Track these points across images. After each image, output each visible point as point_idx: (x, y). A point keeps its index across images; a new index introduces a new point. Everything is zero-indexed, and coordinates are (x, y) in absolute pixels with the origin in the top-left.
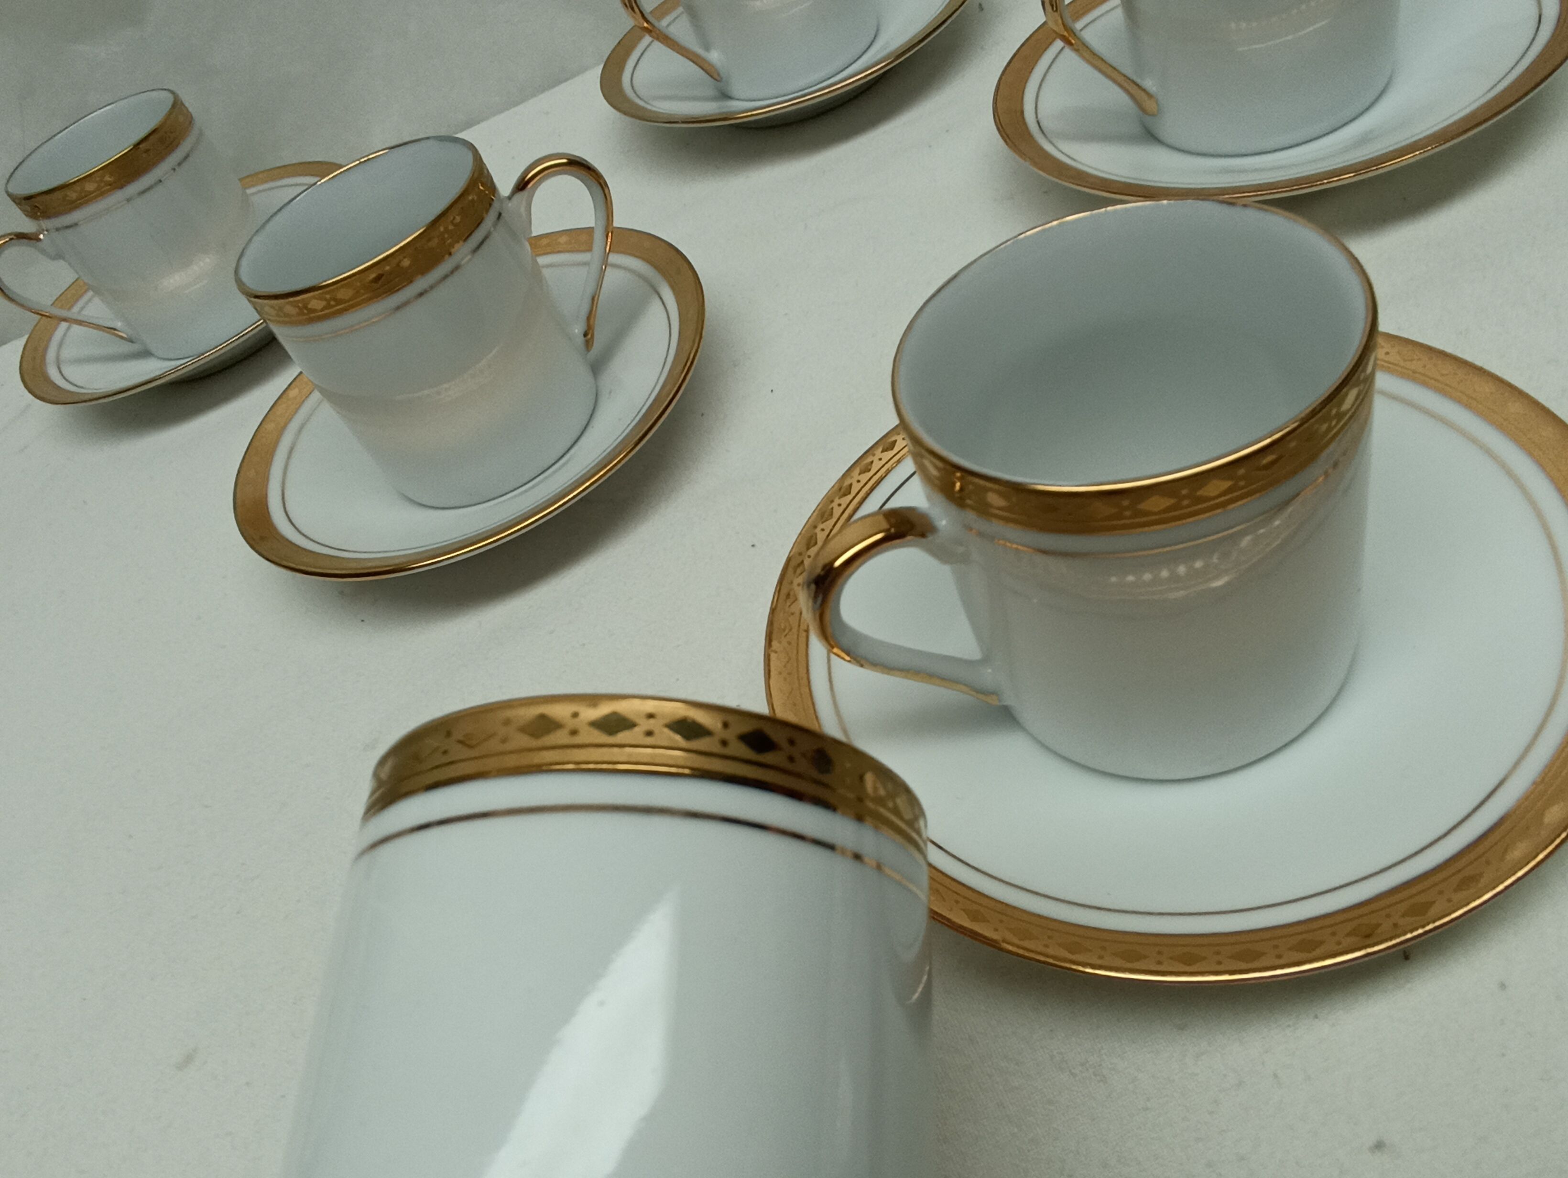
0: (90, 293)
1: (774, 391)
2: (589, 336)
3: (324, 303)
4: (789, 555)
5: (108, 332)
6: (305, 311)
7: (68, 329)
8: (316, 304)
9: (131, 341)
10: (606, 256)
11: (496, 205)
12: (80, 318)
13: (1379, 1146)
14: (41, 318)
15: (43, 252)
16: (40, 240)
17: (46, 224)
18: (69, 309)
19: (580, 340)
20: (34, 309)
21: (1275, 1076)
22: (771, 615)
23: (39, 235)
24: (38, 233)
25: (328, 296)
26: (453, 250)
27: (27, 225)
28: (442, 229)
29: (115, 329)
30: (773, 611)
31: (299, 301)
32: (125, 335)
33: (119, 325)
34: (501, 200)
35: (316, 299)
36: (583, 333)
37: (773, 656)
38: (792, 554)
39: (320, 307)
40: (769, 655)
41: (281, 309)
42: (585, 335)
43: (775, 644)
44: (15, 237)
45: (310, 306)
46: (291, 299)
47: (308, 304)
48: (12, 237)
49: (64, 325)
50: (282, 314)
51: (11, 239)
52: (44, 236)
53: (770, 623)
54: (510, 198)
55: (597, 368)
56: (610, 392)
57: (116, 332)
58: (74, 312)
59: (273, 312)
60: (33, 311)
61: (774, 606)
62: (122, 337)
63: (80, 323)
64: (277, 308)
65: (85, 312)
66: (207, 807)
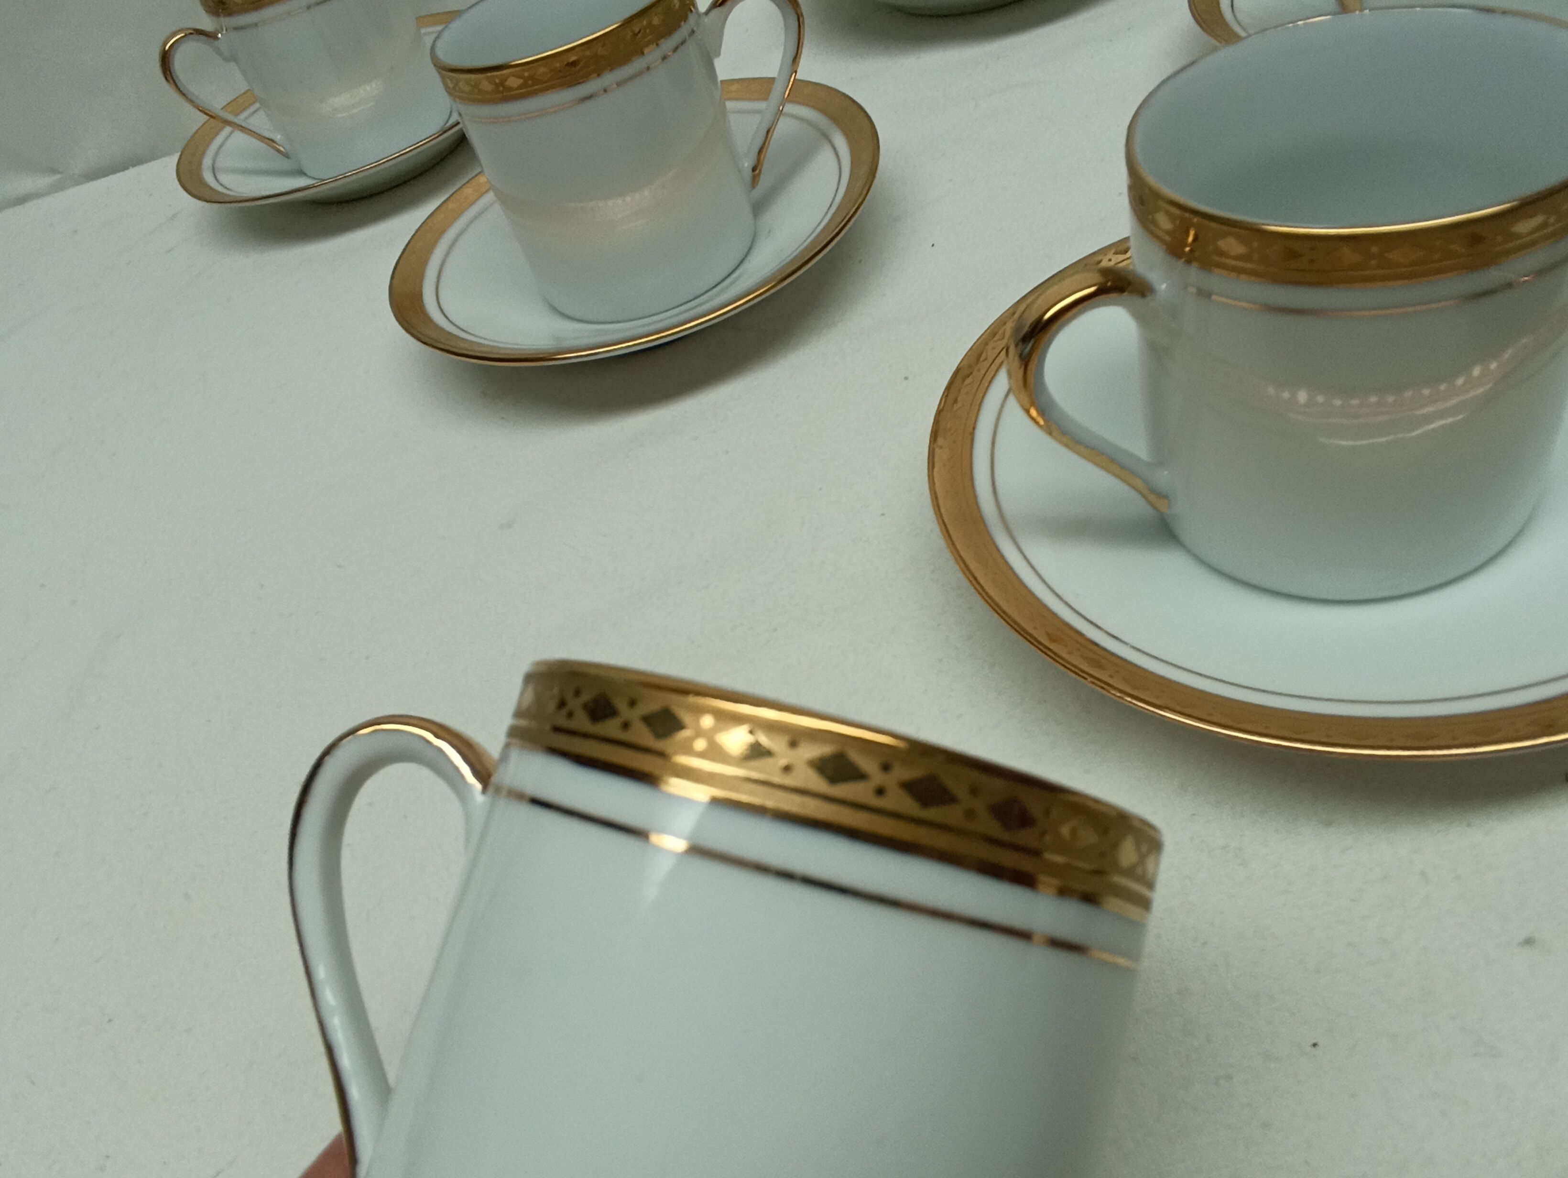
0: (257, 105)
1: (935, 245)
2: (757, 172)
3: (520, 81)
4: (959, 365)
5: (266, 143)
6: (501, 89)
7: (231, 133)
8: (514, 82)
9: (286, 155)
10: (783, 103)
11: (692, 19)
12: (243, 124)
13: (1529, 942)
14: (209, 119)
15: (218, 51)
16: (218, 38)
17: (226, 21)
18: (237, 115)
19: (748, 173)
20: (201, 107)
21: (1423, 874)
22: (937, 417)
23: (218, 34)
24: (217, 32)
25: (526, 74)
26: (646, 51)
27: (207, 23)
28: (645, 23)
29: (273, 141)
30: (939, 412)
31: (497, 76)
32: (282, 149)
33: (278, 137)
34: (699, 15)
35: (513, 76)
36: (752, 167)
37: (938, 451)
38: (962, 365)
39: (515, 85)
40: (934, 450)
41: (476, 85)
42: (754, 169)
43: (940, 441)
44: (195, 33)
45: (507, 83)
46: (489, 74)
47: (506, 80)
48: (192, 31)
49: (228, 129)
50: (476, 91)
51: (191, 34)
52: (221, 35)
53: (936, 421)
54: (707, 13)
55: (758, 208)
56: (769, 232)
57: (275, 145)
58: (240, 119)
59: (467, 89)
60: (201, 108)
61: (941, 408)
62: (279, 151)
63: (242, 129)
64: (473, 83)
65: (251, 121)
66: (339, 567)
